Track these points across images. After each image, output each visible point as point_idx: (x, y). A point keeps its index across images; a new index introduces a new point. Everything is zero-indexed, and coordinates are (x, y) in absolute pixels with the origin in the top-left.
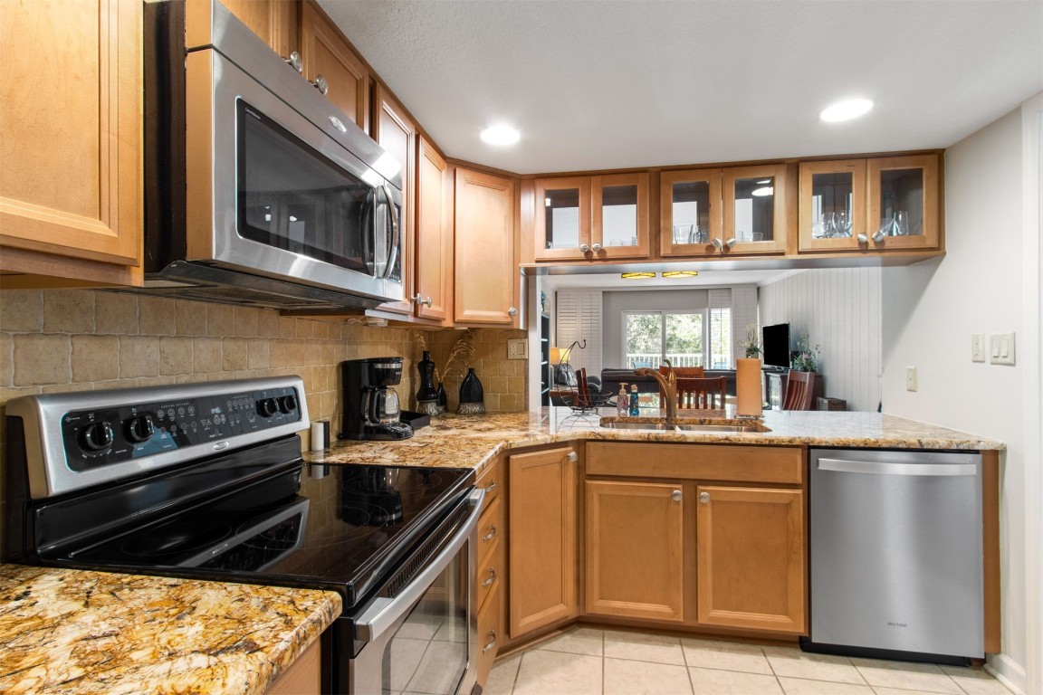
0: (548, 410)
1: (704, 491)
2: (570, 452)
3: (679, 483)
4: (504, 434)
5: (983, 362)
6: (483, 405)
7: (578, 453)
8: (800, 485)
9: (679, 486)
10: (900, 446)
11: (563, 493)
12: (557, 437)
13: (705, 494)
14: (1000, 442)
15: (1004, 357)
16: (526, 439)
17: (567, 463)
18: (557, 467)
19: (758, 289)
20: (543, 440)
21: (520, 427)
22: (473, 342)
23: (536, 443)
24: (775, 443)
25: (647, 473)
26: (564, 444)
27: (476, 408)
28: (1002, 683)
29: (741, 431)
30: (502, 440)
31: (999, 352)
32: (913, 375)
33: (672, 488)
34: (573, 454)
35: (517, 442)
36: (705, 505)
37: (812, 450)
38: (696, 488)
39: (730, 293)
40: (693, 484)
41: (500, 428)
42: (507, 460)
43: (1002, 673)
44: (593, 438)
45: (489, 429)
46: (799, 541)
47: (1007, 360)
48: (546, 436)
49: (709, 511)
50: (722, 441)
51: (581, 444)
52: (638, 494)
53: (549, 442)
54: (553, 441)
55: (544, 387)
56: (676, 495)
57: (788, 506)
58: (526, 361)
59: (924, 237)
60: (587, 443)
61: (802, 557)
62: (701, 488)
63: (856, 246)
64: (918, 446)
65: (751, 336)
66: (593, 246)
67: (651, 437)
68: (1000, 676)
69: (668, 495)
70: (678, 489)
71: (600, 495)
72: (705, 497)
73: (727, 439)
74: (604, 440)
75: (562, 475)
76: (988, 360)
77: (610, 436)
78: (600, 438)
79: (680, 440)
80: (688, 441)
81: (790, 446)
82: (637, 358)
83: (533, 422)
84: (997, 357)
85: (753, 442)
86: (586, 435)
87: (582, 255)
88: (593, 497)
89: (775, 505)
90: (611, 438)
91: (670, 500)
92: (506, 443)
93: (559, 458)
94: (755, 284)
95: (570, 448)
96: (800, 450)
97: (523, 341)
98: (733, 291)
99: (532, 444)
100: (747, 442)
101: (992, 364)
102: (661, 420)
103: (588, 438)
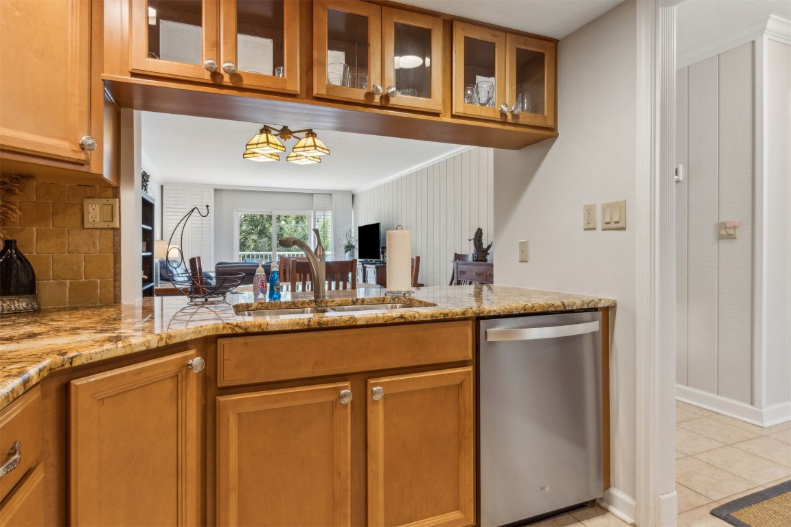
0: (152, 302)
1: (376, 385)
2: (192, 357)
3: (345, 380)
4: (62, 341)
5: (594, 229)
6: (36, 299)
7: (205, 357)
8: (469, 361)
9: (347, 384)
10: (550, 309)
11: (179, 425)
12: (170, 337)
13: (377, 388)
14: (612, 299)
15: (615, 222)
16: (109, 346)
17: (187, 376)
18: (169, 385)
19: (353, 196)
20: (141, 345)
21: (99, 327)
22: (17, 200)
23: (128, 351)
24: (450, 316)
25: (306, 372)
26: (183, 346)
27: (22, 304)
28: (614, 515)
29: (396, 308)
30: (53, 352)
31: (611, 218)
32: (524, 247)
33: (338, 388)
34: (197, 361)
35: (86, 352)
36: (376, 402)
37: (481, 322)
38: (366, 383)
39: (331, 198)
40: (362, 379)
41: (58, 330)
42: (65, 390)
43: (613, 505)
44: (230, 332)
45: (32, 336)
46: (470, 423)
47: (619, 225)
48: (150, 337)
49: (381, 408)
50: (397, 320)
51: (209, 344)
52: (293, 403)
53: (154, 345)
54: (162, 344)
55: (145, 282)
56: (345, 395)
57: (460, 386)
58: (117, 231)
59: (546, 117)
60: (219, 341)
61: (472, 440)
62: (372, 381)
63: (498, 117)
64: (562, 309)
65: (348, 235)
66: (224, 65)
67: (312, 323)
68: (612, 509)
69: (332, 398)
70: (345, 388)
71: (239, 415)
72: (378, 392)
73: (401, 317)
74: (247, 334)
75: (177, 395)
76: (599, 226)
77: (254, 326)
78: (240, 331)
79: (348, 323)
80: (359, 323)
81: (463, 319)
82: (248, 256)
83: (126, 317)
84: (609, 223)
85: (429, 318)
86: (217, 329)
87: (207, 76)
88: (228, 421)
89: (447, 388)
90: (256, 330)
91: (335, 404)
92: (60, 359)
93: (172, 370)
94: (350, 192)
95: (192, 352)
96: (471, 322)
97: (111, 201)
98: (333, 196)
99: (120, 352)
100: (423, 319)
101: (603, 230)
102: (309, 303)
103: (220, 333)
